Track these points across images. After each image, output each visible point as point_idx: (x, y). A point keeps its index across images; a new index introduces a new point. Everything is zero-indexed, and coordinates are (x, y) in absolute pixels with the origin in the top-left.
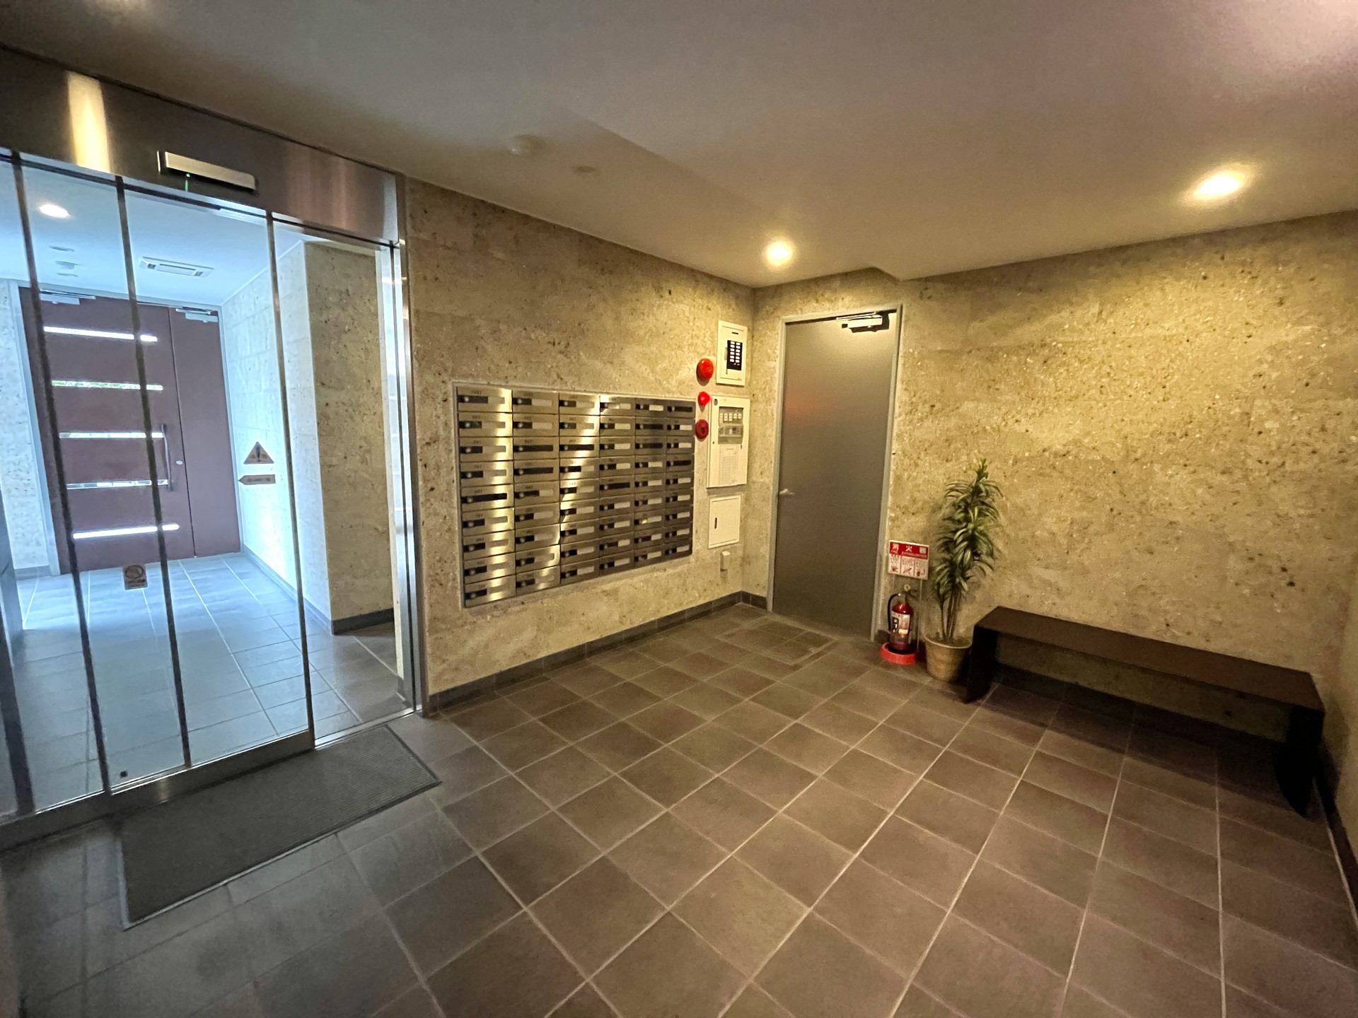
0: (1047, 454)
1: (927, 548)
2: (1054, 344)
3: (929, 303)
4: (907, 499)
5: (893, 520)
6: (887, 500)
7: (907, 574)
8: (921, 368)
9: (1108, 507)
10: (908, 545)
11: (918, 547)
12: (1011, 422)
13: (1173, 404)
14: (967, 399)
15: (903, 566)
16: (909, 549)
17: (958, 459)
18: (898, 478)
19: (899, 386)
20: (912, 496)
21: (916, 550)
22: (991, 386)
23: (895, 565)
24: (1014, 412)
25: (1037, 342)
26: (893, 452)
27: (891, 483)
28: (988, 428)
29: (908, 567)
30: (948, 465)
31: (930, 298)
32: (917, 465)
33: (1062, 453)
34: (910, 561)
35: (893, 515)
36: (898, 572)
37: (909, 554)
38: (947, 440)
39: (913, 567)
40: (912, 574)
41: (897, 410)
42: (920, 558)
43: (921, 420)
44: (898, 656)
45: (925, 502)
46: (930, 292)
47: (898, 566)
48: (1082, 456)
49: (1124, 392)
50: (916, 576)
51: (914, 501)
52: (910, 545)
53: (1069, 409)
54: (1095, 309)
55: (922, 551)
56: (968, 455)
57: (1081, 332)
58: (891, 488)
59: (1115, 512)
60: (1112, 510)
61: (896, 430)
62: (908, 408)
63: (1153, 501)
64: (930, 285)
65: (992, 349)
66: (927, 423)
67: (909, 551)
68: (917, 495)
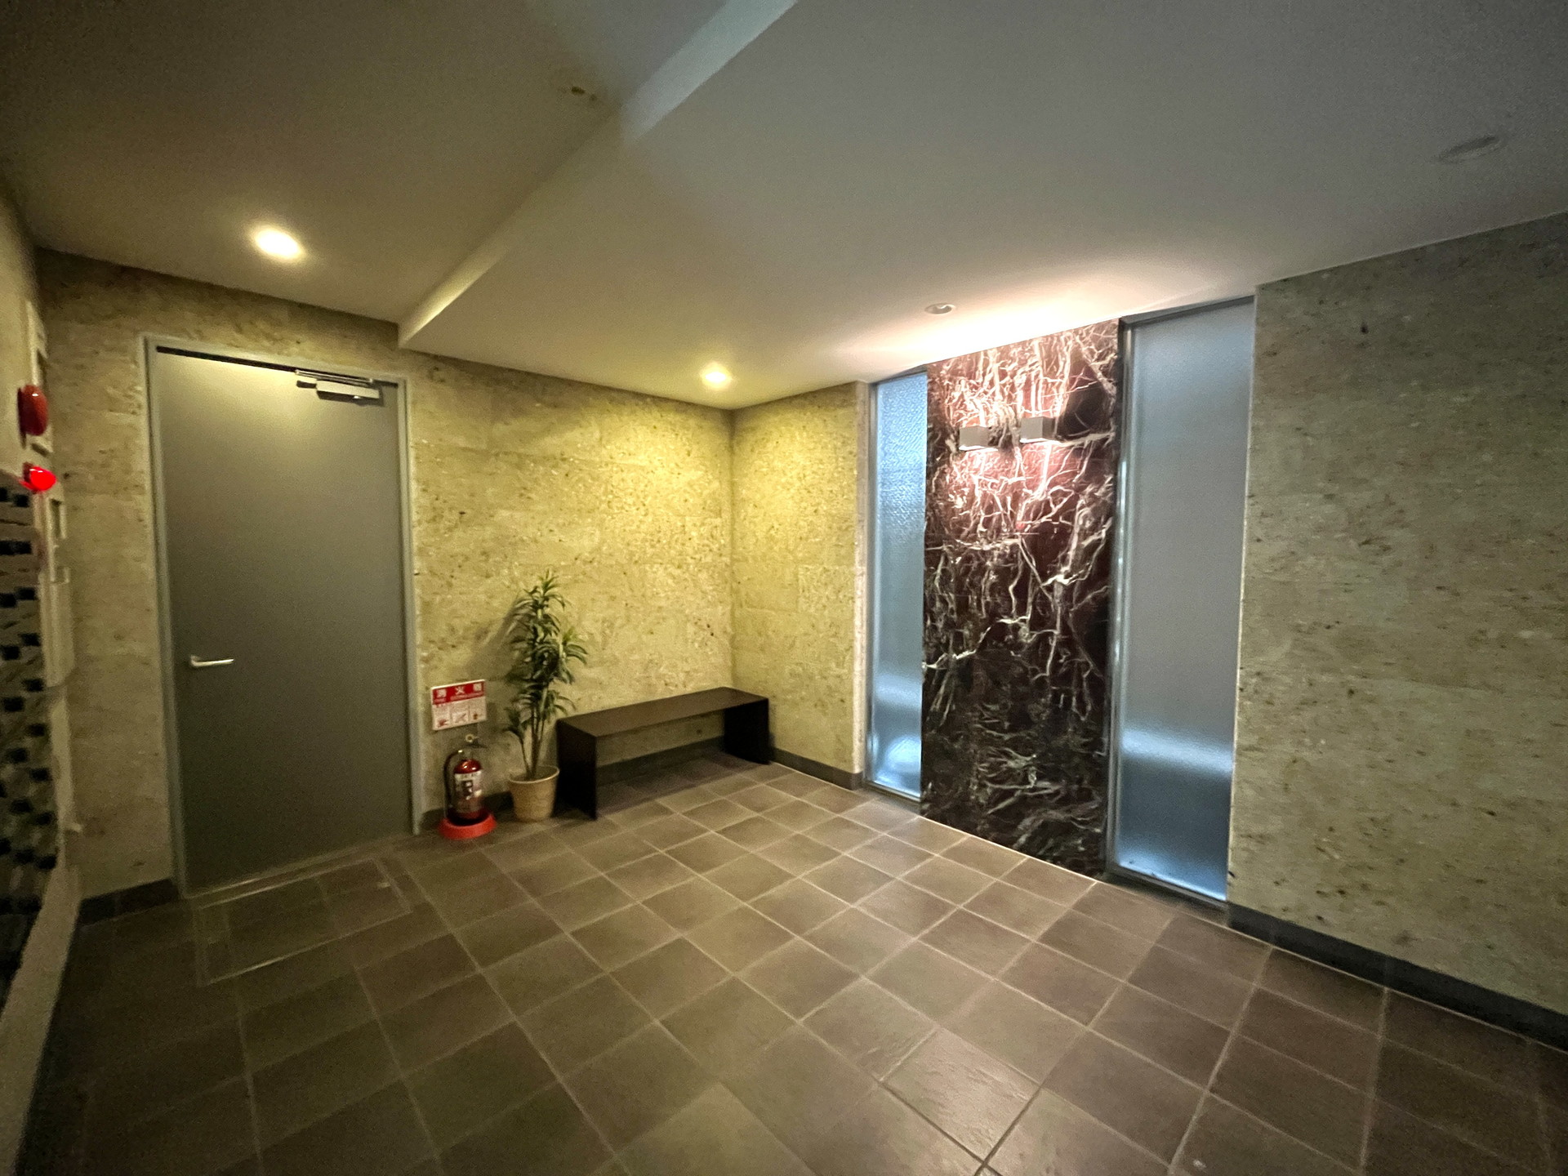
0: (578, 562)
1: (482, 683)
2: (572, 460)
3: (440, 386)
4: (442, 631)
5: (426, 660)
6: (414, 637)
7: (461, 723)
8: (441, 465)
9: (624, 603)
10: (457, 687)
11: (471, 685)
12: (545, 532)
13: (650, 519)
14: (501, 507)
15: (454, 715)
16: (460, 691)
17: (498, 574)
18: (427, 605)
19: (414, 485)
20: (448, 625)
21: (469, 689)
22: (524, 493)
23: (442, 717)
24: (547, 522)
25: (558, 456)
26: (416, 572)
27: (418, 612)
28: (525, 538)
29: (460, 713)
30: (489, 581)
31: (442, 381)
32: (450, 585)
33: (589, 560)
34: (463, 705)
35: (425, 654)
36: (449, 724)
37: (461, 696)
38: (484, 553)
39: (466, 712)
40: (468, 720)
41: (415, 517)
42: (476, 696)
43: (450, 529)
44: (476, 826)
45: (467, 629)
46: (440, 374)
47: (447, 716)
48: (603, 561)
49: (622, 508)
50: (472, 721)
51: (453, 630)
52: (461, 686)
53: (589, 520)
54: (597, 435)
55: (477, 687)
56: (509, 568)
57: (590, 452)
58: (419, 620)
59: (629, 606)
60: (627, 605)
61: (415, 544)
62: (431, 515)
63: (649, 594)
64: (440, 365)
65: (519, 455)
66: (458, 533)
67: (461, 694)
68: (456, 622)
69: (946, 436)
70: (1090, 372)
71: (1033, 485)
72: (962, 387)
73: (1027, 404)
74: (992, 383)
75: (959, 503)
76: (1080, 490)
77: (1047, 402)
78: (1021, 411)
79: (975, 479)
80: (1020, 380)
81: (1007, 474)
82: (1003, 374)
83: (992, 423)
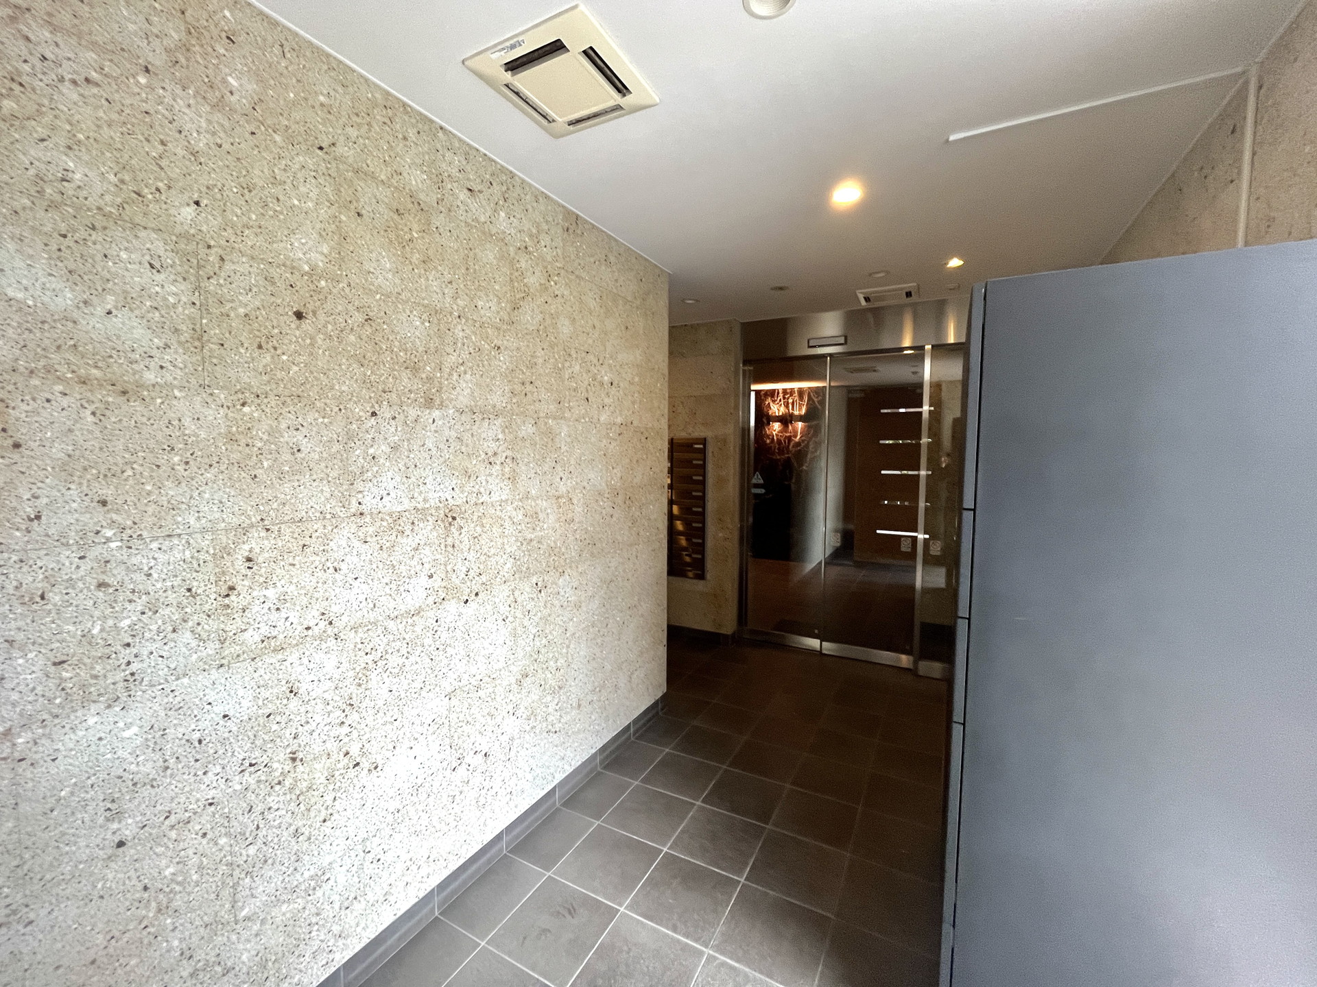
69: (762, 417)
70: (813, 401)
71: (796, 437)
72: (769, 400)
73: (793, 409)
74: (780, 400)
75: (768, 441)
76: (811, 438)
77: (800, 409)
78: (791, 411)
79: (774, 433)
80: (790, 401)
81: (786, 432)
82: (784, 398)
83: (781, 414)
